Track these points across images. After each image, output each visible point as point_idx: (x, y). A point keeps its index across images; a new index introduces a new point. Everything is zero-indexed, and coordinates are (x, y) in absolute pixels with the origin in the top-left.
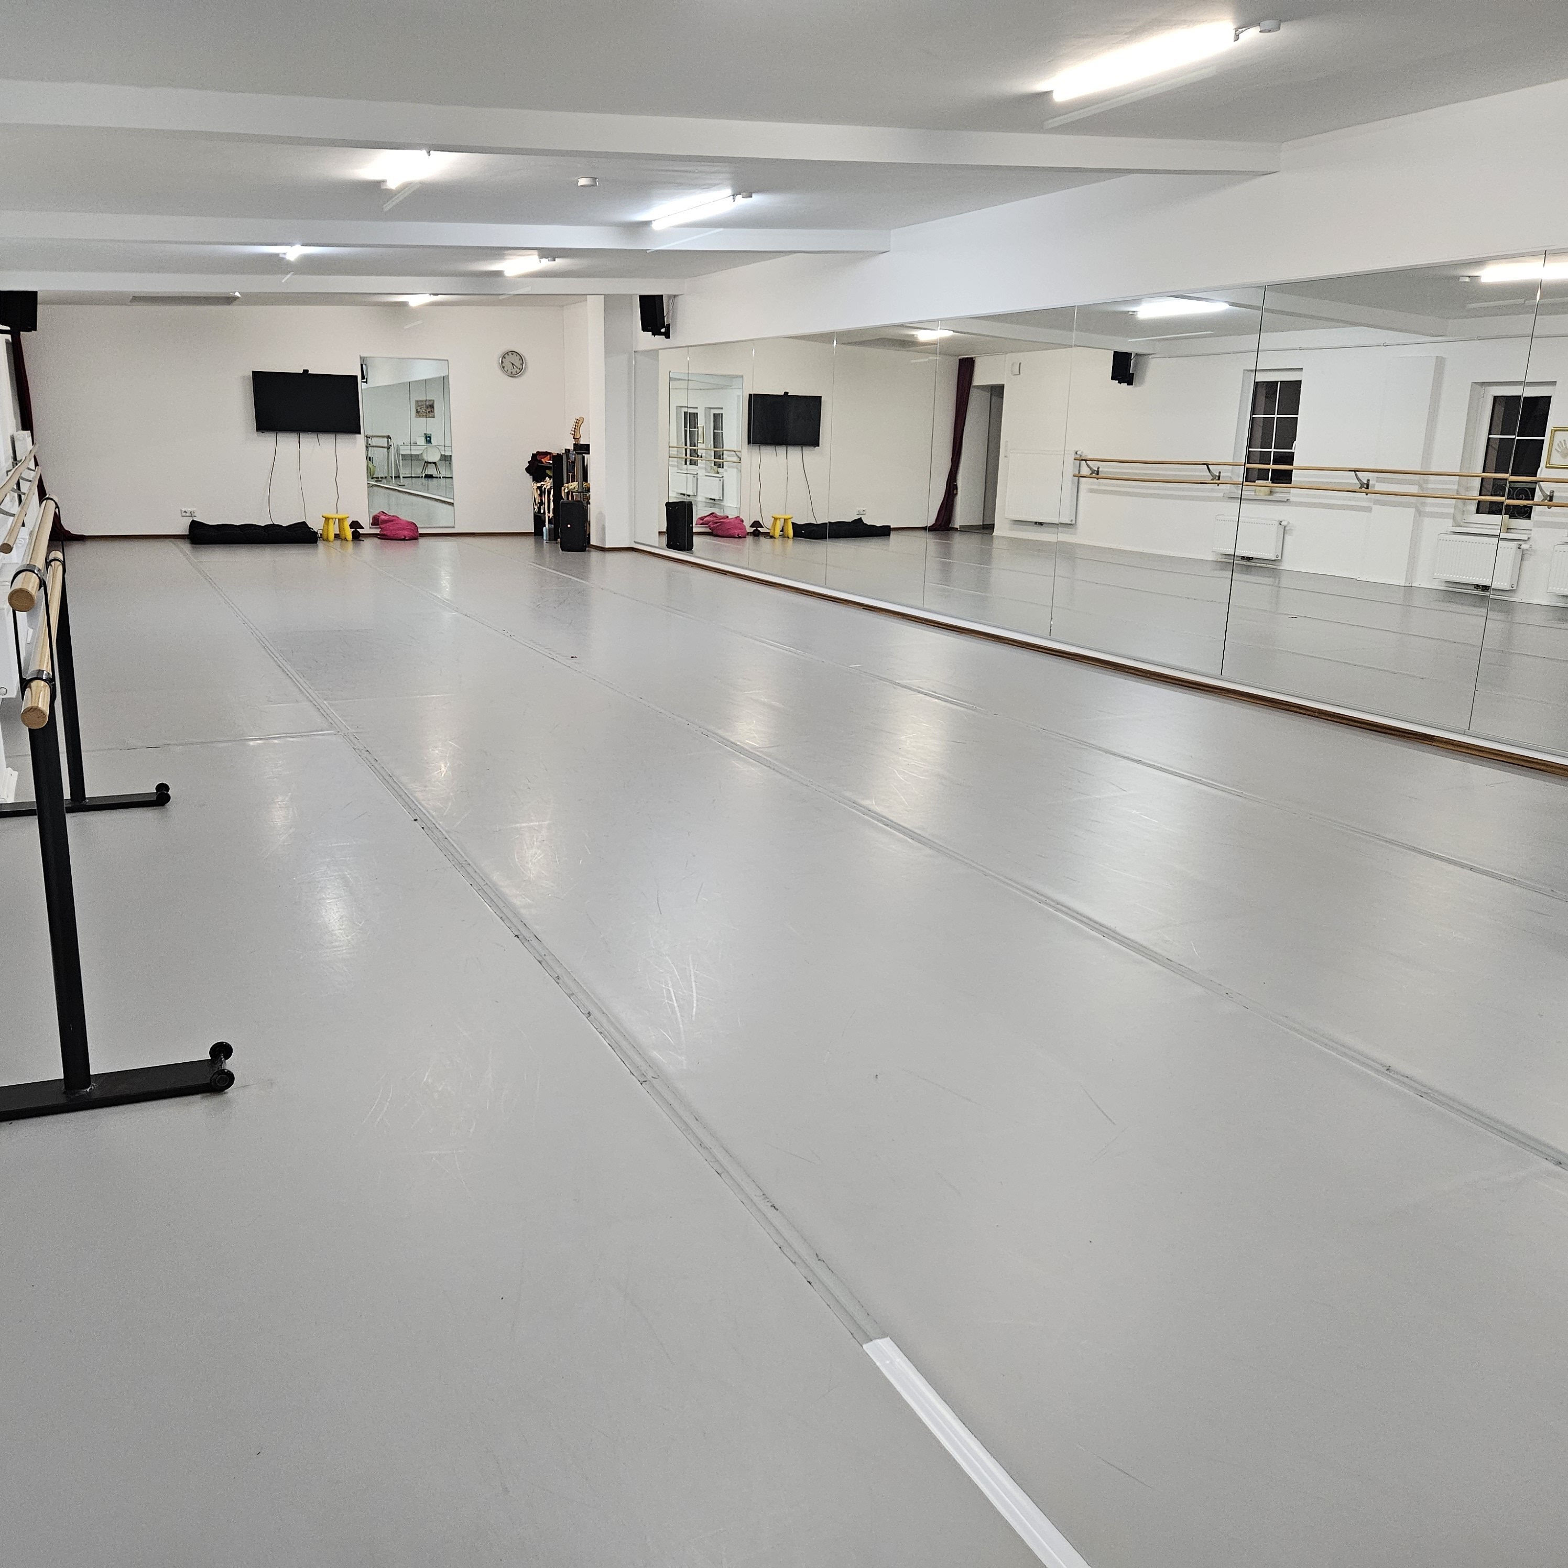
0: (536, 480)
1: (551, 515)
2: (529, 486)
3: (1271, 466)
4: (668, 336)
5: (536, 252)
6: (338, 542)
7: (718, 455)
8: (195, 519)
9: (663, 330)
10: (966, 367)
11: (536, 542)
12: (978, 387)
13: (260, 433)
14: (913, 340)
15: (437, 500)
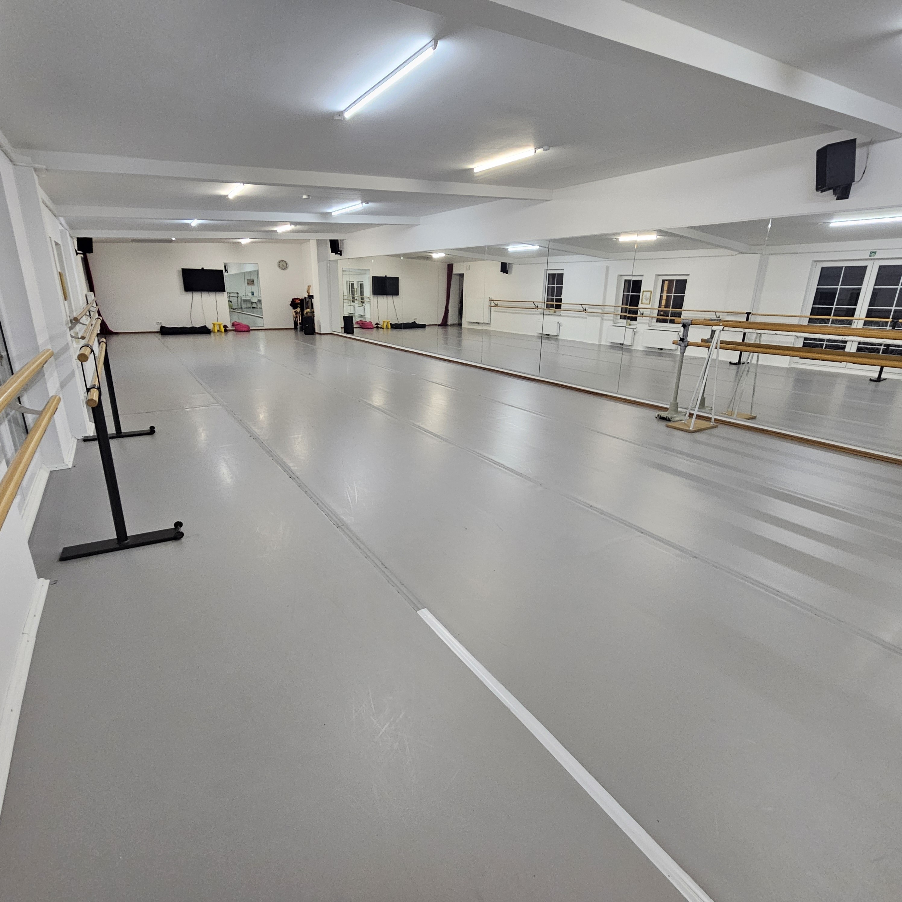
0: (294, 308)
1: (300, 321)
2: (292, 311)
3: (555, 303)
4: (341, 254)
5: (289, 223)
6: (219, 333)
7: (362, 299)
8: (163, 325)
9: (339, 253)
10: (450, 267)
11: (295, 332)
12: (455, 274)
13: (186, 292)
14: (430, 257)
15: (257, 316)
